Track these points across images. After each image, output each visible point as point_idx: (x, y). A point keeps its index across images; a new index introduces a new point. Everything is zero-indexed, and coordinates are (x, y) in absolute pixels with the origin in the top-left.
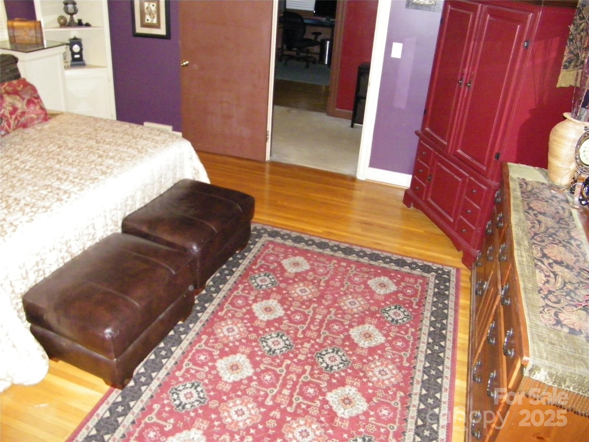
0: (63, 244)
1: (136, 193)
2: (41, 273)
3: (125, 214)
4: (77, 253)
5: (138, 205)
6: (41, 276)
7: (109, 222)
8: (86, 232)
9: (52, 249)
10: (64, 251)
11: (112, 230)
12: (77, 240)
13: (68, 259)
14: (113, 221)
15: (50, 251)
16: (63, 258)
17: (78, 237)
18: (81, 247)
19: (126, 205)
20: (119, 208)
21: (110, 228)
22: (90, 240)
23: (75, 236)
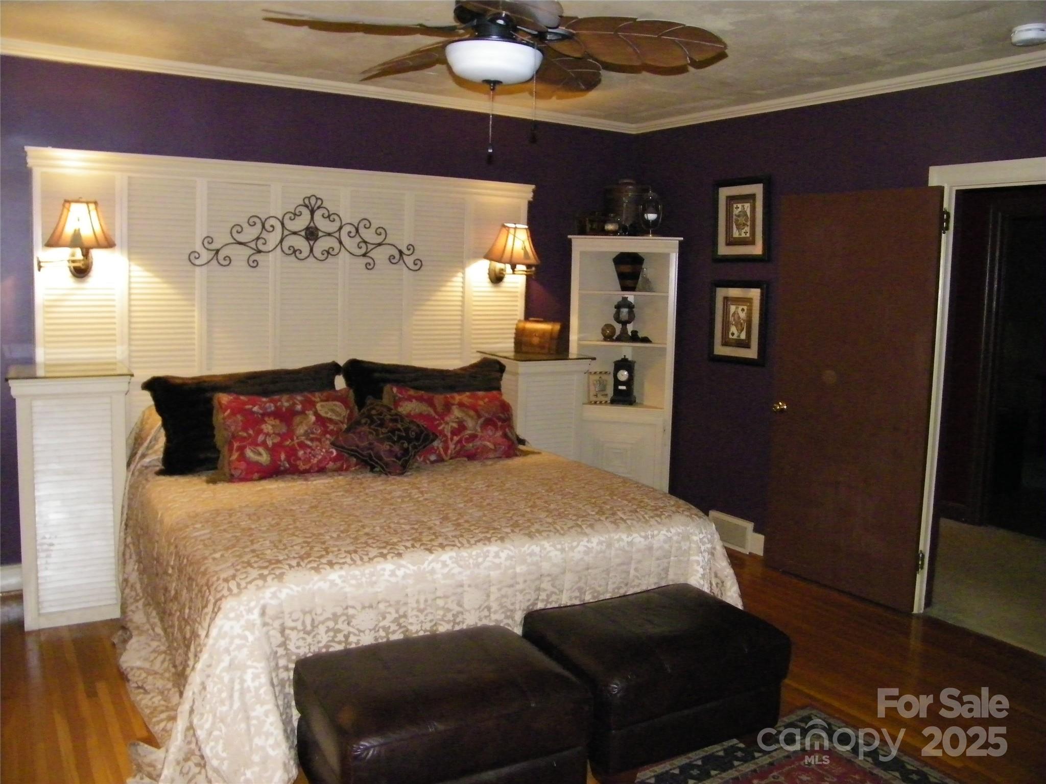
0: (390, 605)
1: (564, 573)
2: (340, 637)
3: (535, 604)
4: (417, 632)
5: (566, 599)
6: (340, 643)
7: (495, 606)
8: (440, 602)
9: (367, 604)
10: (390, 618)
11: (496, 621)
12: (421, 611)
13: (397, 636)
14: (502, 606)
15: (364, 608)
16: (386, 629)
17: (422, 606)
18: (428, 626)
19: (538, 589)
20: (520, 587)
21: (494, 617)
22: (448, 622)
23: (418, 602)
